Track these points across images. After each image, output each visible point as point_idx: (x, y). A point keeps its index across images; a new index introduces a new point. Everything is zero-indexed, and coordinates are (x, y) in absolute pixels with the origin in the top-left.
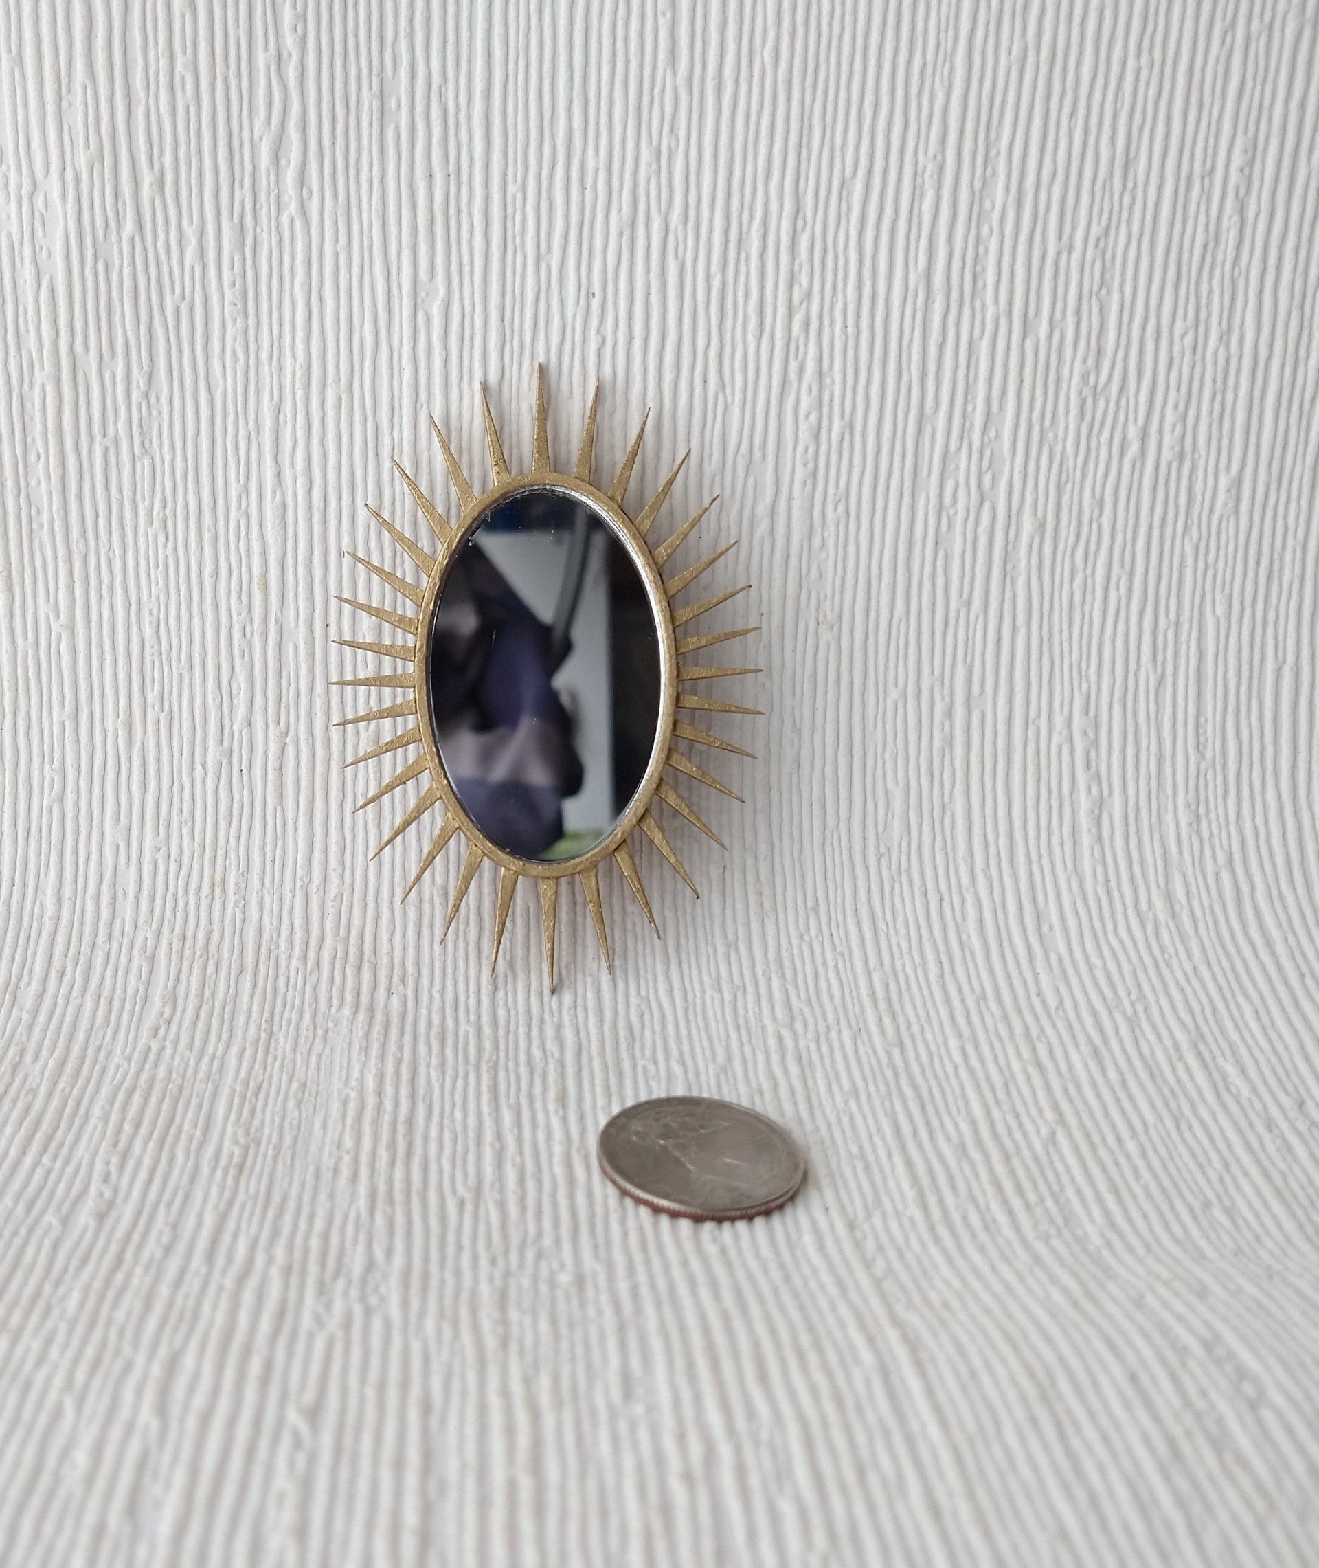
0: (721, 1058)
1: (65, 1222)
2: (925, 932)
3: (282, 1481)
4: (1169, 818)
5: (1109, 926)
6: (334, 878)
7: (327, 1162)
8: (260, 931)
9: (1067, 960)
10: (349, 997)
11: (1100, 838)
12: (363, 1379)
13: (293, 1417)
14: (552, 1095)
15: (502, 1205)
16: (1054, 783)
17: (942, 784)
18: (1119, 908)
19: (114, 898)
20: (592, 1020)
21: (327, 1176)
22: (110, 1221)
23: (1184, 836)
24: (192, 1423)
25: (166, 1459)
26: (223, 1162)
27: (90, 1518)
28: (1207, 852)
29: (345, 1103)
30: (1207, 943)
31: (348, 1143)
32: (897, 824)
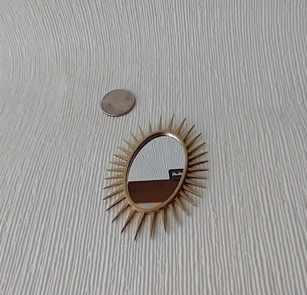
0: (127, 78)
1: (14, 128)
2: (168, 45)
3: (36, 182)
4: (215, 14)
5: (202, 40)
6: (60, 45)
7: (57, 110)
8: (49, 58)
9: (193, 49)
10: (65, 70)
11: (202, 20)
12: (51, 161)
13: (40, 169)
14: (97, 91)
15: (84, 117)
16: (193, 9)
17: (171, 12)
18: (204, 35)
19: (22, 54)
20: (107, 72)
21: (57, 112)
22: (21, 126)
23: (218, 18)
24: (25, 171)
25: (21, 178)
26: (41, 111)
27: (9, 189)
28: (222, 21)
29: (62, 96)
30: (219, 42)
31: (61, 105)
32: (163, 22)
